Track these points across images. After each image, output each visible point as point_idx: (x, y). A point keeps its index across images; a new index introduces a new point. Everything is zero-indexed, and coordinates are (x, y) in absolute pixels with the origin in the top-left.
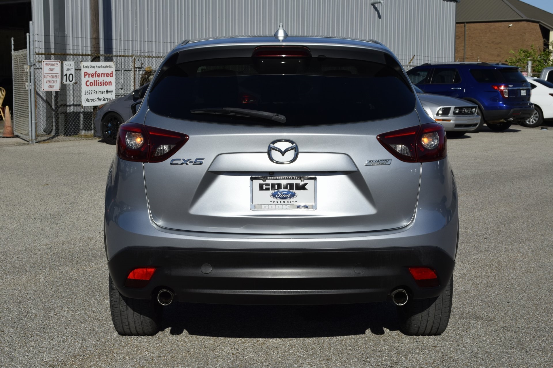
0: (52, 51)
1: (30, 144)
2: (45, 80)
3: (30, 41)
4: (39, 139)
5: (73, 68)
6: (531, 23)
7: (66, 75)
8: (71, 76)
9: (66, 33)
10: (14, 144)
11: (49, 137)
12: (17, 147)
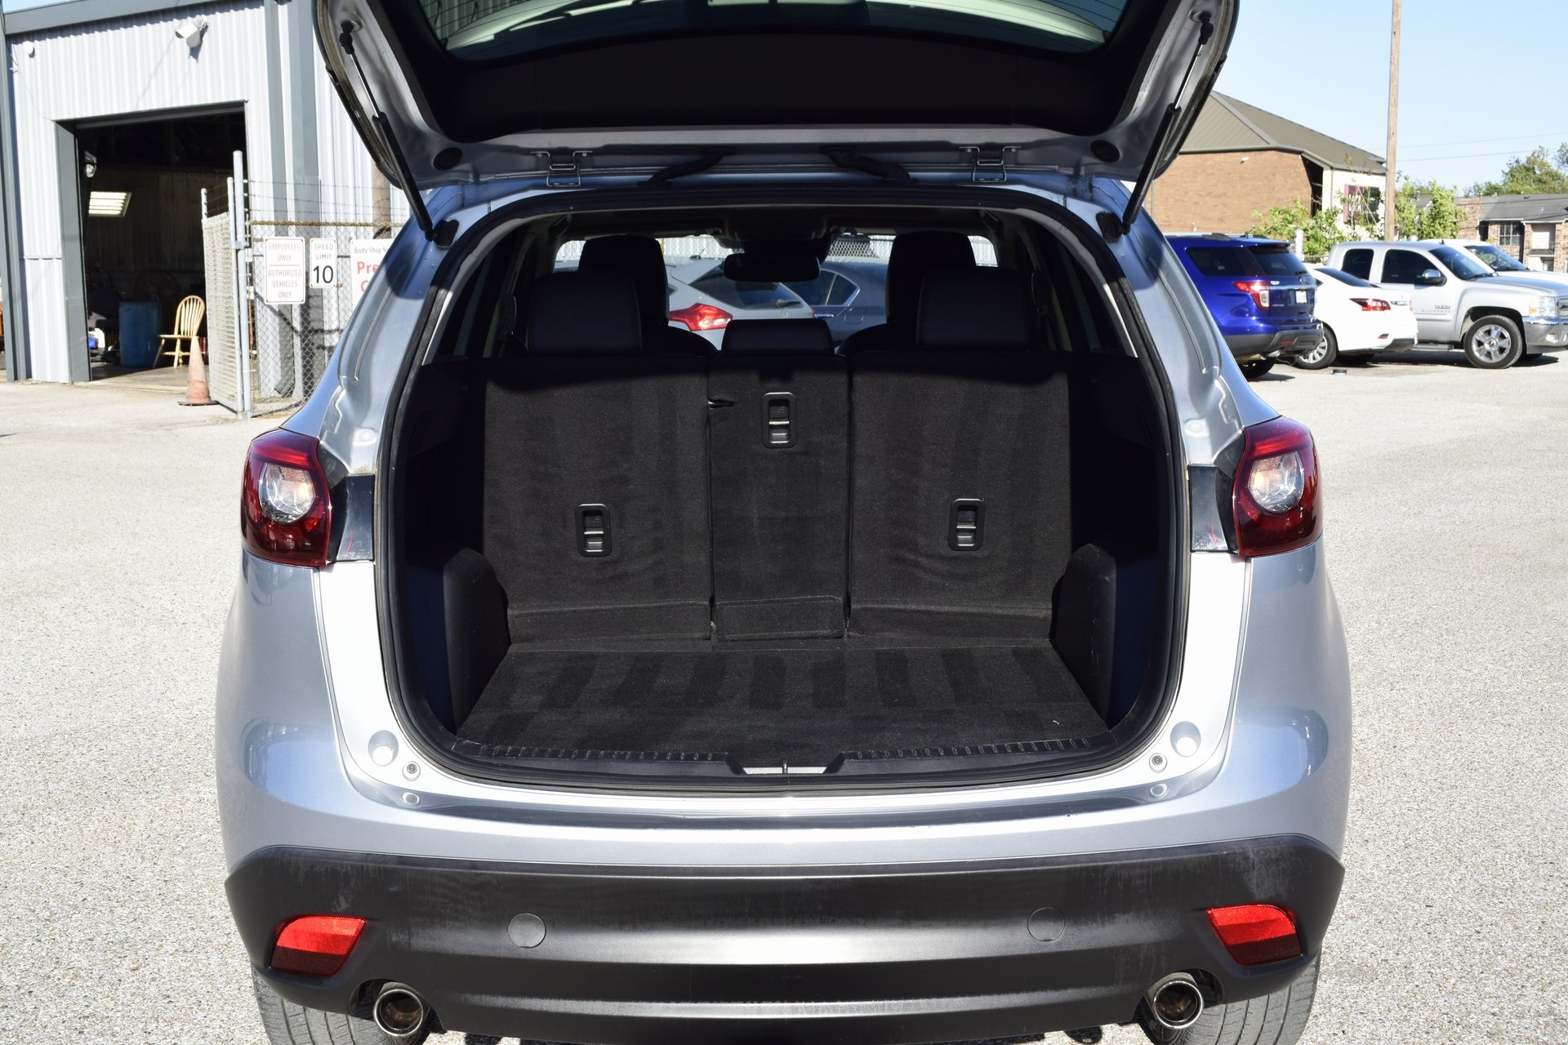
0: (291, 217)
1: (240, 420)
2: (271, 279)
3: (236, 194)
4: (262, 408)
5: (334, 254)
6: (1285, 154)
7: (317, 268)
8: (328, 270)
9: (320, 177)
10: (205, 421)
11: (289, 405)
12: (208, 427)
